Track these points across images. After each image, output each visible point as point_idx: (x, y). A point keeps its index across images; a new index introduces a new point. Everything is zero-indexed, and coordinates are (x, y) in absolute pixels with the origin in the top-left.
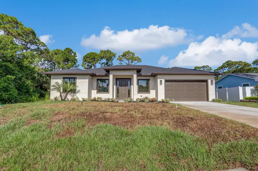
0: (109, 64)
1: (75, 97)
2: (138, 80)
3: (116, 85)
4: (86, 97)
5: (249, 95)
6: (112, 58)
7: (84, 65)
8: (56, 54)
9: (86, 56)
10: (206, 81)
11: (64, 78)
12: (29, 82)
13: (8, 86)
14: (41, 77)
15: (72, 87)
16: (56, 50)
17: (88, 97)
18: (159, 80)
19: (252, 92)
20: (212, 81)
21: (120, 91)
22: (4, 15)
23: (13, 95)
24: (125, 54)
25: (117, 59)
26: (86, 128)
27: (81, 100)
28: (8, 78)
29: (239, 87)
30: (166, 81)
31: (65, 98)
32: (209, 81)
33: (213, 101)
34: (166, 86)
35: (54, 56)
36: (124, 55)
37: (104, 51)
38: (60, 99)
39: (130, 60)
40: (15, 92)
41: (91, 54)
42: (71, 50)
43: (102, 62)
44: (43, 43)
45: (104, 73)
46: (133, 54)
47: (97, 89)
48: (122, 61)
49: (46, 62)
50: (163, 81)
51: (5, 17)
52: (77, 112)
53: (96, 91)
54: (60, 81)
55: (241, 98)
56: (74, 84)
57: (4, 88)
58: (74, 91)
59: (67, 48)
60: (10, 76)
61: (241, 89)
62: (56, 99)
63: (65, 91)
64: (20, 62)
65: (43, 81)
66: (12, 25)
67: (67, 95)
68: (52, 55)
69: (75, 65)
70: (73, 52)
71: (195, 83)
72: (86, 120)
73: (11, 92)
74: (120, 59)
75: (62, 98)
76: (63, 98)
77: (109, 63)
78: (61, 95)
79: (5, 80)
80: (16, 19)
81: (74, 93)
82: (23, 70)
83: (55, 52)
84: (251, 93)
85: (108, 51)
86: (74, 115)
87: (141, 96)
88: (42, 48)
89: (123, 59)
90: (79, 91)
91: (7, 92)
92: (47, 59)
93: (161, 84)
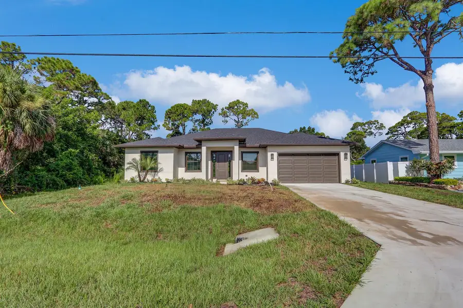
0: (207, 122)
1: (156, 177)
2: (242, 153)
3: (212, 160)
4: (171, 177)
5: (402, 173)
6: (212, 112)
7: (167, 124)
8: (124, 109)
9: (170, 110)
10: (338, 154)
11: (142, 152)
12: (92, 156)
13: (71, 164)
14: (103, 146)
15: (152, 165)
16: (125, 102)
17: (174, 177)
18: (269, 154)
19: (408, 169)
20: (346, 154)
21: (217, 168)
22: (54, 59)
23: (77, 175)
24: (231, 105)
25: (220, 114)
26: (172, 207)
27: (164, 181)
28: (70, 152)
29: (388, 162)
30: (280, 155)
31: (145, 178)
32: (342, 155)
33: (347, 182)
34: (279, 162)
35: (122, 112)
36: (230, 107)
37: (198, 101)
38: (137, 179)
39: (240, 116)
40: (79, 171)
41: (179, 106)
42: (148, 103)
43: (196, 119)
44: (106, 94)
45: (195, 144)
46: (246, 105)
47: (186, 166)
48: (227, 116)
49: (109, 121)
50: (276, 154)
51: (57, 62)
52: (163, 194)
53: (184, 169)
54: (137, 156)
55: (391, 178)
56: (156, 160)
57: (67, 165)
58: (154, 170)
59: (140, 101)
60: (73, 150)
61: (390, 165)
62: (132, 180)
63: (144, 169)
64: (82, 129)
65: (107, 152)
66: (68, 75)
67: (146, 175)
68: (119, 111)
69: (153, 127)
70: (150, 106)
71: (322, 157)
72: (172, 200)
73: (75, 171)
74: (224, 114)
75: (140, 179)
76: (142, 179)
77: (206, 120)
78: (139, 175)
79: (67, 155)
80: (70, 63)
81: (156, 172)
82: (85, 140)
83: (123, 106)
84: (407, 172)
85: (205, 102)
86: (161, 197)
87: (246, 176)
88: (105, 101)
89: (228, 114)
90: (162, 170)
91: (71, 171)
92: (110, 117)
93: (272, 158)
